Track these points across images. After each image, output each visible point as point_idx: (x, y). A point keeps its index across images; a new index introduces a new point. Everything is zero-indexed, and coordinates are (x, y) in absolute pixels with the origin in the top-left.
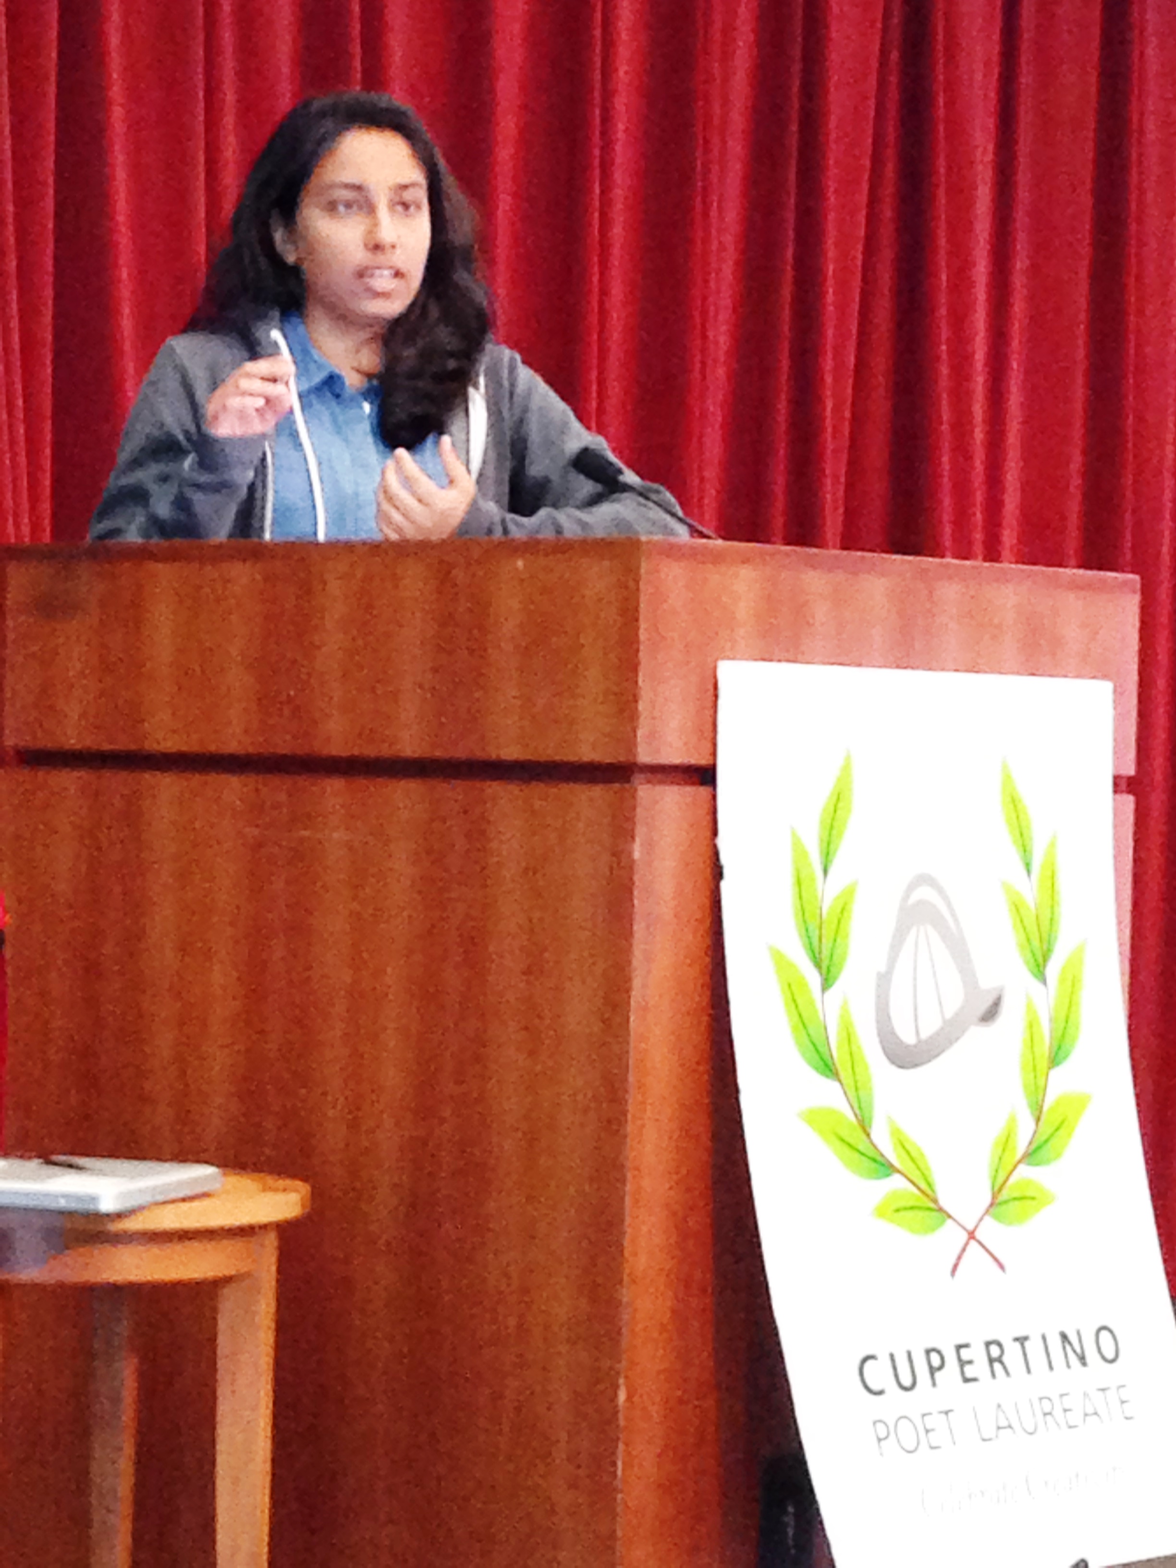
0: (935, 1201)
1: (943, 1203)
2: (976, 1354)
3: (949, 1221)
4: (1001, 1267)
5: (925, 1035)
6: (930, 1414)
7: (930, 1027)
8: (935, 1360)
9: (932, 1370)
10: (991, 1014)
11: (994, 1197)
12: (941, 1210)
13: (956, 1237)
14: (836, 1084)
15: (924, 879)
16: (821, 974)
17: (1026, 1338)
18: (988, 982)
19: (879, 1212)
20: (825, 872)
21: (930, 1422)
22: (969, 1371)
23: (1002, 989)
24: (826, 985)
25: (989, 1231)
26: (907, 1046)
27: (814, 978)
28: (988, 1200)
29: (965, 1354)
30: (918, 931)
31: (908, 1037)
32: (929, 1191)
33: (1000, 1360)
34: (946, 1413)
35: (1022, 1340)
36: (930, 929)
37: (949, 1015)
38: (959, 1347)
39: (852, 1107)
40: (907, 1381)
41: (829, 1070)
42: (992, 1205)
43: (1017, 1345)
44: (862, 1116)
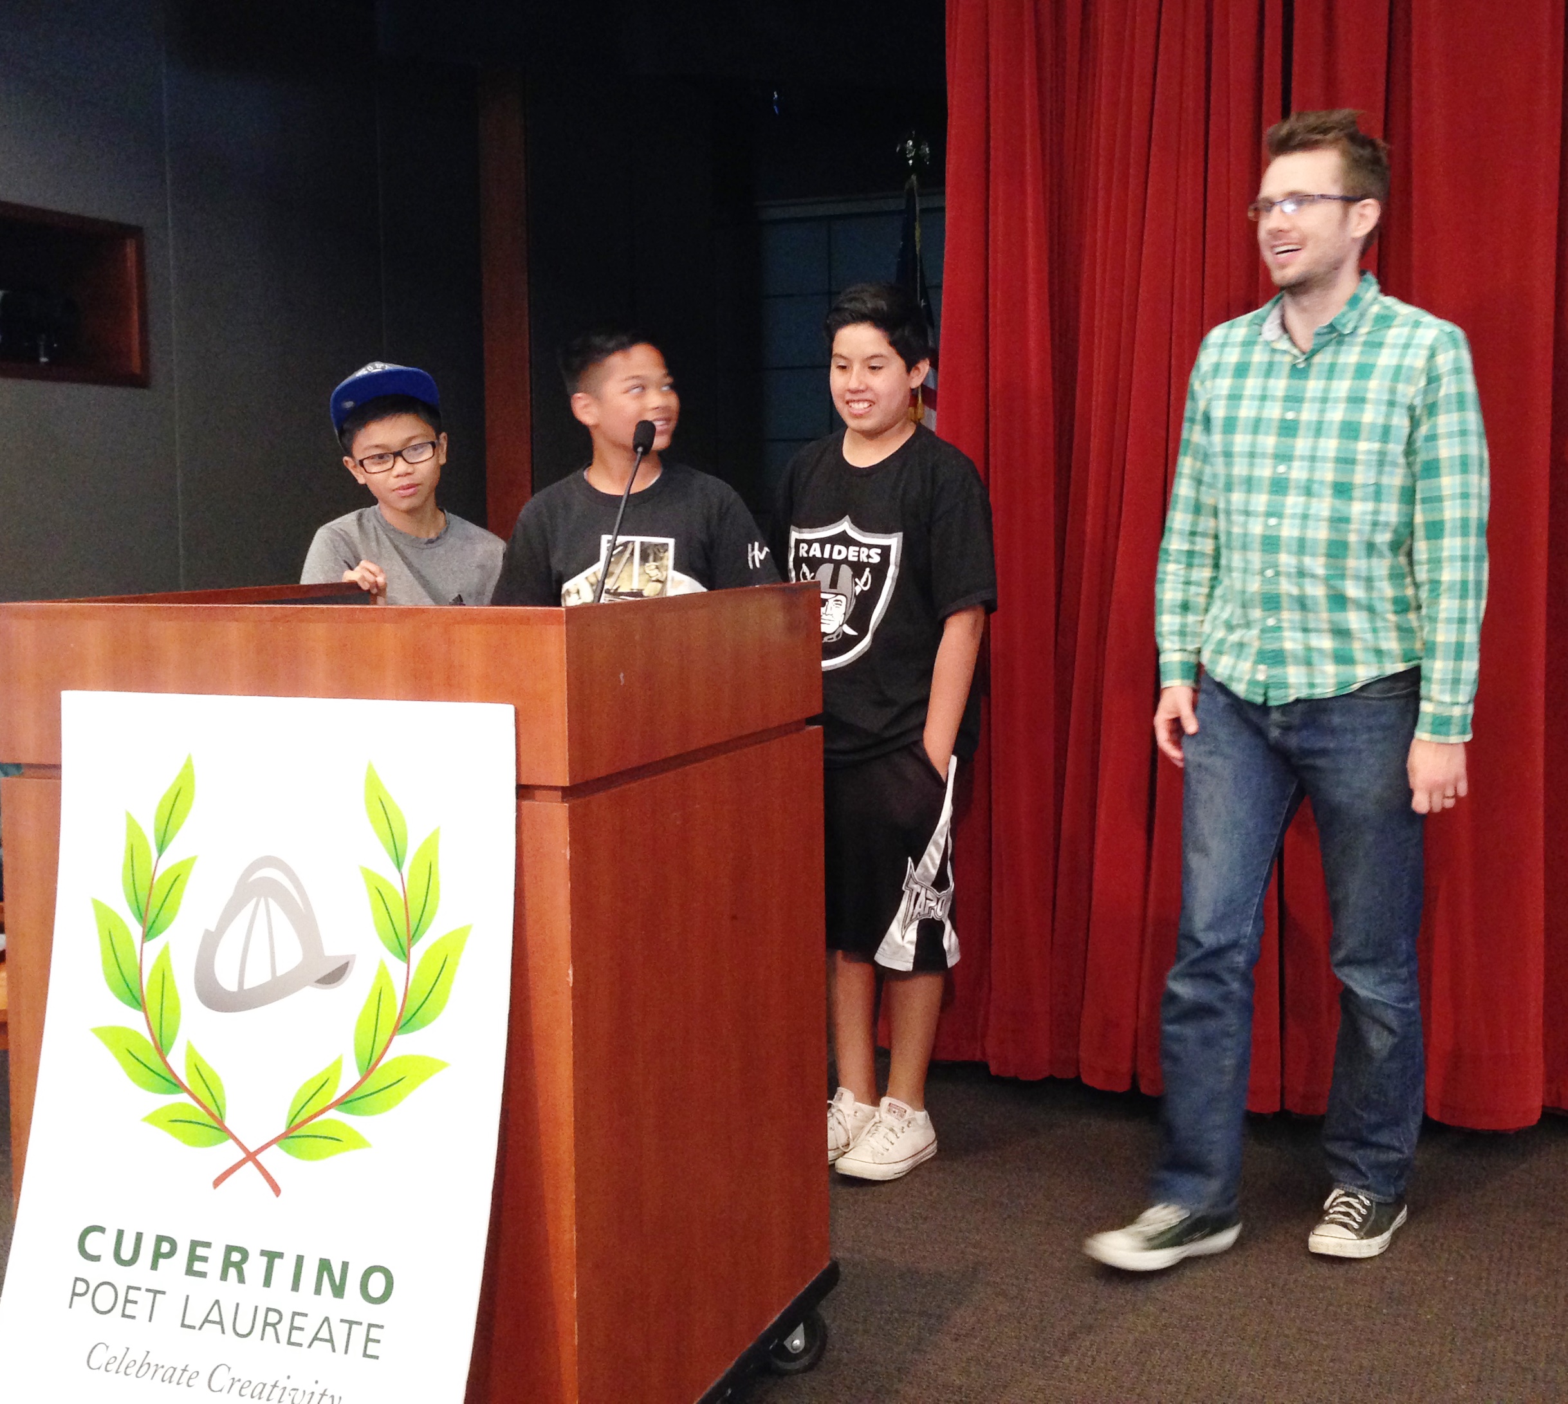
0: (220, 1122)
1: (227, 1123)
2: (216, 1256)
3: (231, 1142)
4: (277, 1190)
6: (139, 1289)
7: (257, 977)
8: (165, 1247)
9: (157, 1255)
10: (335, 976)
11: (291, 1130)
12: (224, 1129)
13: (230, 1153)
14: (142, 1014)
15: (271, 862)
16: (144, 927)
17: (280, 1255)
18: (334, 949)
19: (152, 1119)
20: (161, 850)
21: (133, 1295)
22: (198, 1266)
23: (354, 956)
24: (147, 935)
25: (272, 1157)
26: (229, 993)
27: (136, 930)
28: (282, 1131)
29: (200, 1251)
30: (257, 905)
31: (230, 985)
32: (216, 1113)
33: (239, 1266)
34: (156, 1292)
35: (272, 1257)
36: (272, 904)
37: (280, 973)
38: (195, 1244)
39: (152, 1035)
40: (126, 1254)
41: (138, 1001)
42: (285, 1136)
43: (264, 1260)
44: (161, 1042)
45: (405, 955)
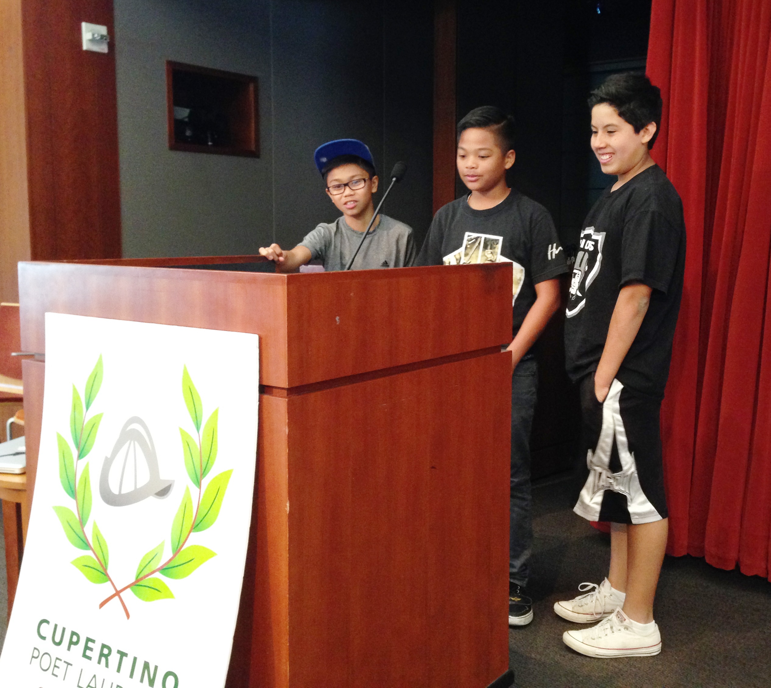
0: (105, 570)
1: (109, 572)
2: (96, 647)
3: (109, 582)
4: (128, 616)
5: (123, 492)
6: (61, 660)
7: (128, 488)
8: (75, 639)
9: (71, 643)
10: (163, 492)
11: (137, 581)
12: (107, 575)
14: (75, 501)
15: (137, 420)
16: (78, 451)
18: (165, 475)
19: (75, 563)
20: (87, 409)
21: (58, 663)
22: (88, 653)
23: (174, 481)
24: (80, 456)
25: (127, 595)
26: (114, 494)
27: (75, 452)
28: (133, 580)
29: (90, 644)
30: (130, 444)
31: (115, 490)
32: (104, 564)
33: (106, 656)
34: (69, 664)
35: (123, 655)
36: (137, 445)
37: (138, 486)
39: (78, 513)
40: (57, 640)
41: (73, 493)
42: (135, 584)
43: (119, 656)
44: (82, 518)
45: (199, 484)
